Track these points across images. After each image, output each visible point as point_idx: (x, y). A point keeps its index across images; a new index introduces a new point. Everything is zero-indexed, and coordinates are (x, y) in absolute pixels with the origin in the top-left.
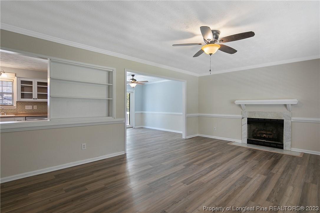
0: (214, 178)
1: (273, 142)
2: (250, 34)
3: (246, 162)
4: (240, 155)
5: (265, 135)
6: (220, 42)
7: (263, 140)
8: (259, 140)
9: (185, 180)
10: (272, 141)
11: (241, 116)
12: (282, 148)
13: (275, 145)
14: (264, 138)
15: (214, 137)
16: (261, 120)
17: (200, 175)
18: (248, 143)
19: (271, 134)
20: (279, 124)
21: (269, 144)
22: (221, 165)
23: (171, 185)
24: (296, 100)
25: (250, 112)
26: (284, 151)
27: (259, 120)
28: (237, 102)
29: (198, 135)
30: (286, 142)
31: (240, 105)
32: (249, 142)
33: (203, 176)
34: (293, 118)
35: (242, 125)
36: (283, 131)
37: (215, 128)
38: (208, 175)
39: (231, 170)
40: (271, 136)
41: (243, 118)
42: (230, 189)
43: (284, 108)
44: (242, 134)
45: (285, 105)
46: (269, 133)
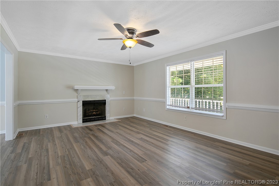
1: (100, 116)
5: (94, 113)
7: (93, 117)
8: (91, 118)
11: (76, 100)
12: (105, 119)
14: (94, 115)
15: (46, 127)
16: (92, 101)
18: (83, 122)
20: (103, 103)
25: (84, 96)
26: (106, 121)
27: (91, 101)
28: (76, 87)
34: (110, 98)
35: (77, 108)
37: (48, 115)
40: (98, 113)
41: (78, 101)
43: (106, 92)
44: (78, 116)
45: (107, 90)
46: (96, 110)
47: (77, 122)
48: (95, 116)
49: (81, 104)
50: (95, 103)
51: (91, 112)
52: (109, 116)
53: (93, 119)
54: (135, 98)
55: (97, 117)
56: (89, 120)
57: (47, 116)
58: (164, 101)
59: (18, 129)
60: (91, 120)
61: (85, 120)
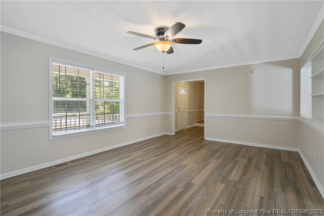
9: (185, 167)
17: (173, 172)
23: (193, 163)
33: (170, 173)
38: (165, 174)
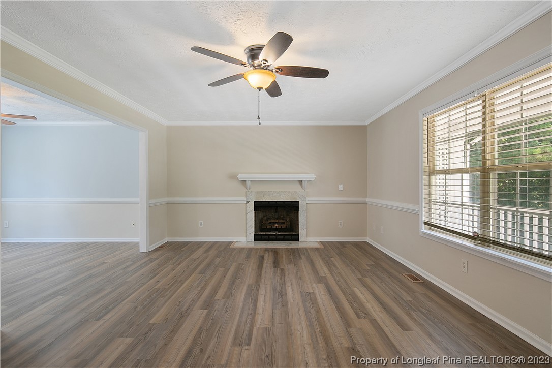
0: (273, 313)
2: (321, 73)
3: (282, 270)
4: (265, 262)
5: (276, 225)
6: (277, 72)
7: (275, 232)
8: (269, 233)
10: (286, 232)
11: (244, 199)
12: (297, 240)
13: (289, 237)
14: (276, 230)
18: (256, 240)
19: (284, 223)
20: (292, 208)
21: (282, 237)
22: (259, 285)
24: (313, 175)
25: (258, 193)
26: (300, 243)
28: (242, 177)
29: (167, 240)
30: (302, 232)
31: (244, 182)
32: (258, 238)
34: (308, 199)
35: (246, 214)
36: (297, 217)
39: (278, 289)
40: (284, 226)
41: (248, 202)
42: (309, 321)
43: (299, 185)
44: (247, 227)
45: (301, 182)
46: (281, 221)
47: (245, 238)
48: (278, 232)
49: (251, 207)
50: (277, 207)
51: (272, 223)
52: (305, 234)
53: (274, 237)
54: (368, 200)
55: (282, 233)
56: (265, 237)
57: (201, 223)
58: (415, 210)
59: (167, 238)
60: (271, 237)
61: (260, 238)
